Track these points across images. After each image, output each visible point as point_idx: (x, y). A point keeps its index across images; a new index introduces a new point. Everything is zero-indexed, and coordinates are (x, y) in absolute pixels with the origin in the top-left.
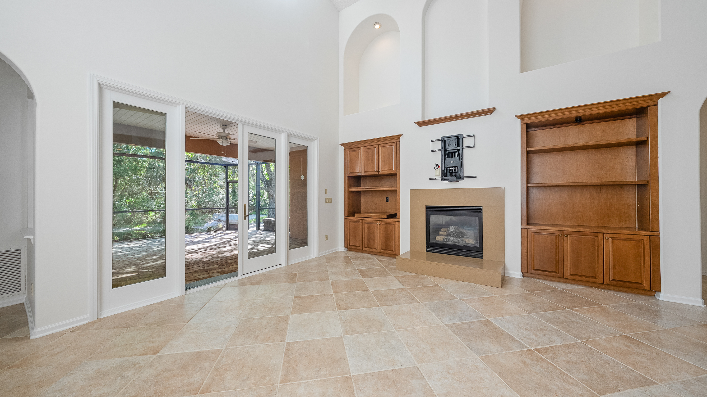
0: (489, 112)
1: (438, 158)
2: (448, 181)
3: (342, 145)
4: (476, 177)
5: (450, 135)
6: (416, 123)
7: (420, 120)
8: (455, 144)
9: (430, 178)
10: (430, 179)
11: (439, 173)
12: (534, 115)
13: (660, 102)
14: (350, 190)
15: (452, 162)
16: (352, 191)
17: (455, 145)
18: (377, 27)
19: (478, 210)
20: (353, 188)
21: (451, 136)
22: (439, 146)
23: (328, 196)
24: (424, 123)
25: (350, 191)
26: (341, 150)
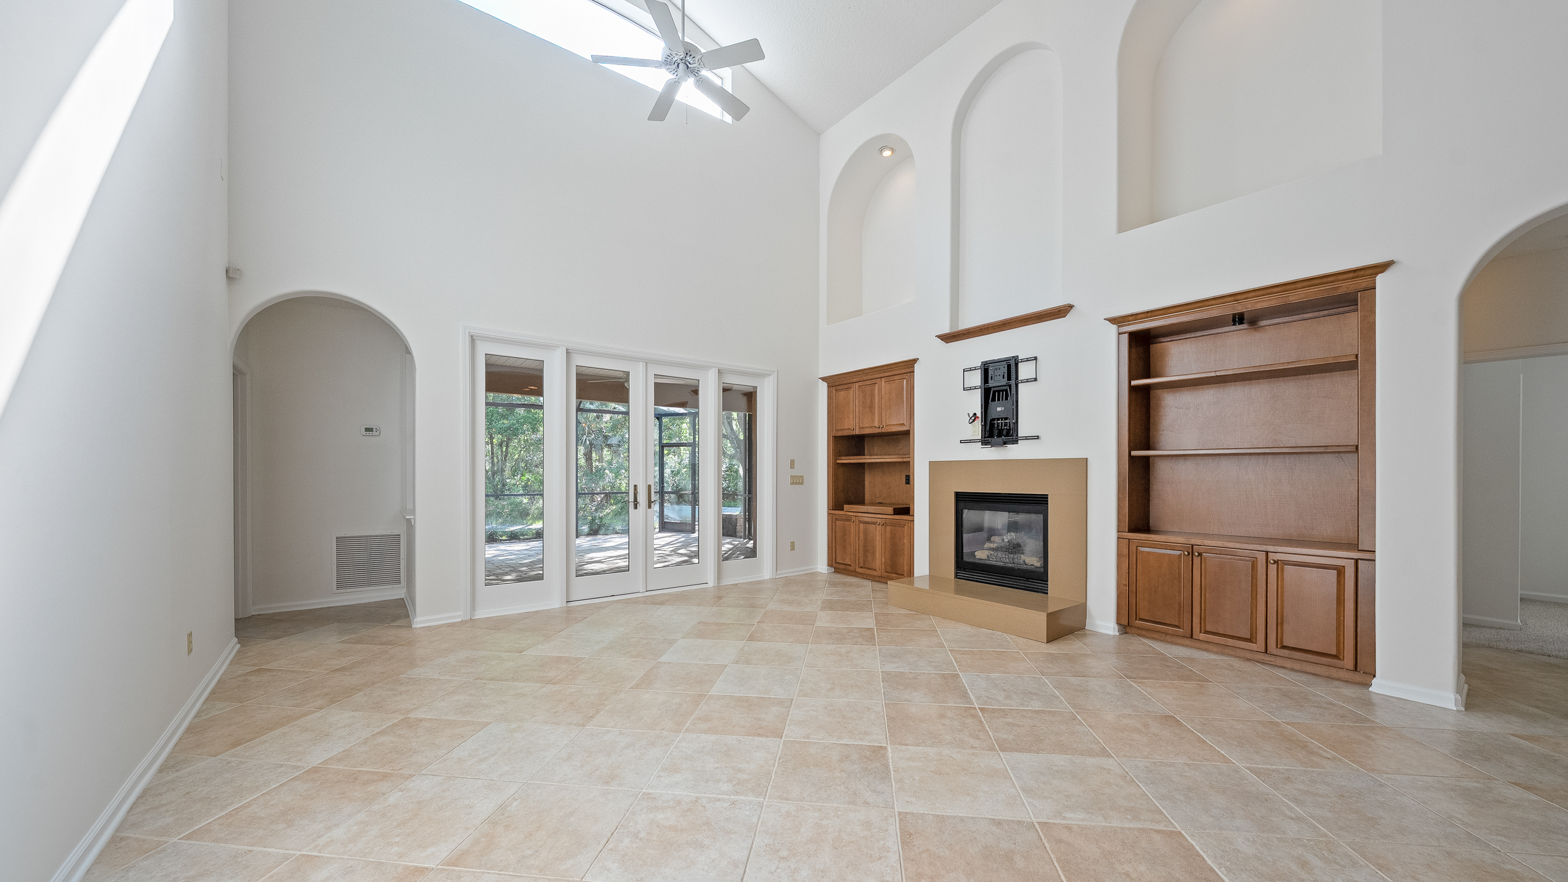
0: (1060, 312)
1: (975, 402)
2: (990, 446)
3: (823, 379)
4: (1038, 437)
5: (996, 358)
6: (939, 337)
7: (946, 330)
8: (1004, 375)
9: (961, 441)
10: (961, 443)
11: (976, 431)
12: (1140, 316)
13: (1381, 280)
14: (838, 461)
15: (999, 409)
16: (842, 464)
17: (1004, 378)
18: (887, 153)
19: (1038, 502)
20: (842, 458)
21: (998, 359)
22: (976, 379)
23: (796, 472)
24: (953, 336)
25: (838, 463)
26: (823, 388)
